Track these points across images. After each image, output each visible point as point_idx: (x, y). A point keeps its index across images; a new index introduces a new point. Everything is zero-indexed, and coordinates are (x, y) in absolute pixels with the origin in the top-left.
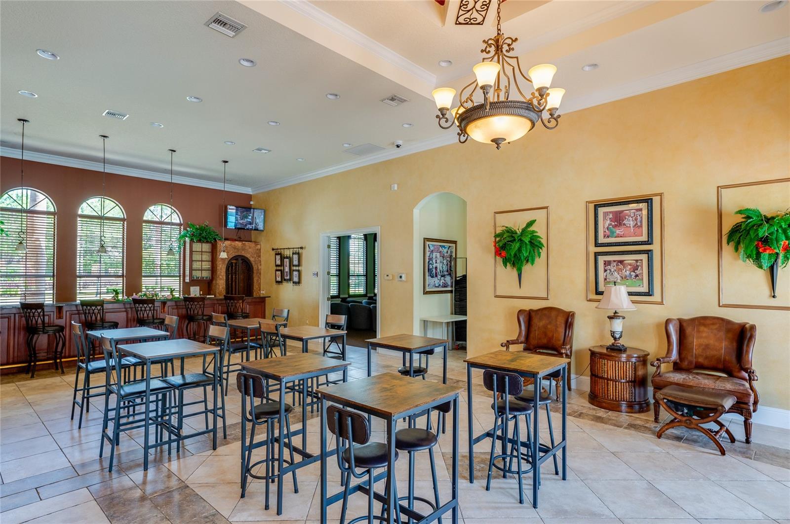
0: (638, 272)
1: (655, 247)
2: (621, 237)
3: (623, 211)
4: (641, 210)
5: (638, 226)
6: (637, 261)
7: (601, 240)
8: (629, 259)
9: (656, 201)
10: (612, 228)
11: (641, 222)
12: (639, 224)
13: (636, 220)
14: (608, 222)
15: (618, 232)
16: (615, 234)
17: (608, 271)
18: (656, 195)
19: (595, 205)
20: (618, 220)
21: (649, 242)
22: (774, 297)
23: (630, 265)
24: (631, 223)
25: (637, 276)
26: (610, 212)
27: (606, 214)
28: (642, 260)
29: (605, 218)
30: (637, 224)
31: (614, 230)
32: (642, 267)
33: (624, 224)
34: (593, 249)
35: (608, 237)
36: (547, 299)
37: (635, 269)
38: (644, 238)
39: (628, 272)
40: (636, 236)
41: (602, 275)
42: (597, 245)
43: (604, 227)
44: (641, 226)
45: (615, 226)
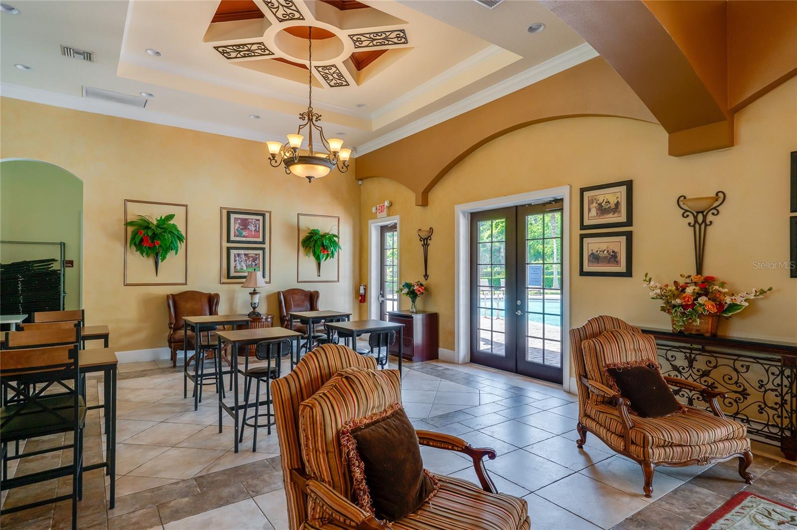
0: (256, 262)
1: (267, 246)
2: (246, 237)
3: (248, 219)
4: (259, 220)
5: (257, 231)
6: (256, 254)
7: (232, 238)
8: (252, 253)
9: (267, 215)
10: (240, 231)
11: (259, 228)
12: (258, 230)
13: (256, 226)
14: (237, 226)
15: (244, 233)
16: (243, 235)
17: (237, 261)
18: (267, 212)
19: (228, 211)
20: (245, 224)
21: (263, 242)
22: (319, 276)
23: (252, 257)
24: (253, 228)
25: (256, 265)
26: (239, 218)
27: (236, 219)
28: (259, 254)
29: (235, 223)
30: (256, 229)
31: (242, 232)
32: (259, 259)
33: (248, 229)
34: (225, 245)
35: (237, 236)
36: (186, 284)
37: (254, 260)
38: (260, 239)
39: (250, 262)
40: (256, 238)
41: (232, 264)
42: (229, 241)
43: (234, 229)
44: (259, 231)
45: (242, 229)
